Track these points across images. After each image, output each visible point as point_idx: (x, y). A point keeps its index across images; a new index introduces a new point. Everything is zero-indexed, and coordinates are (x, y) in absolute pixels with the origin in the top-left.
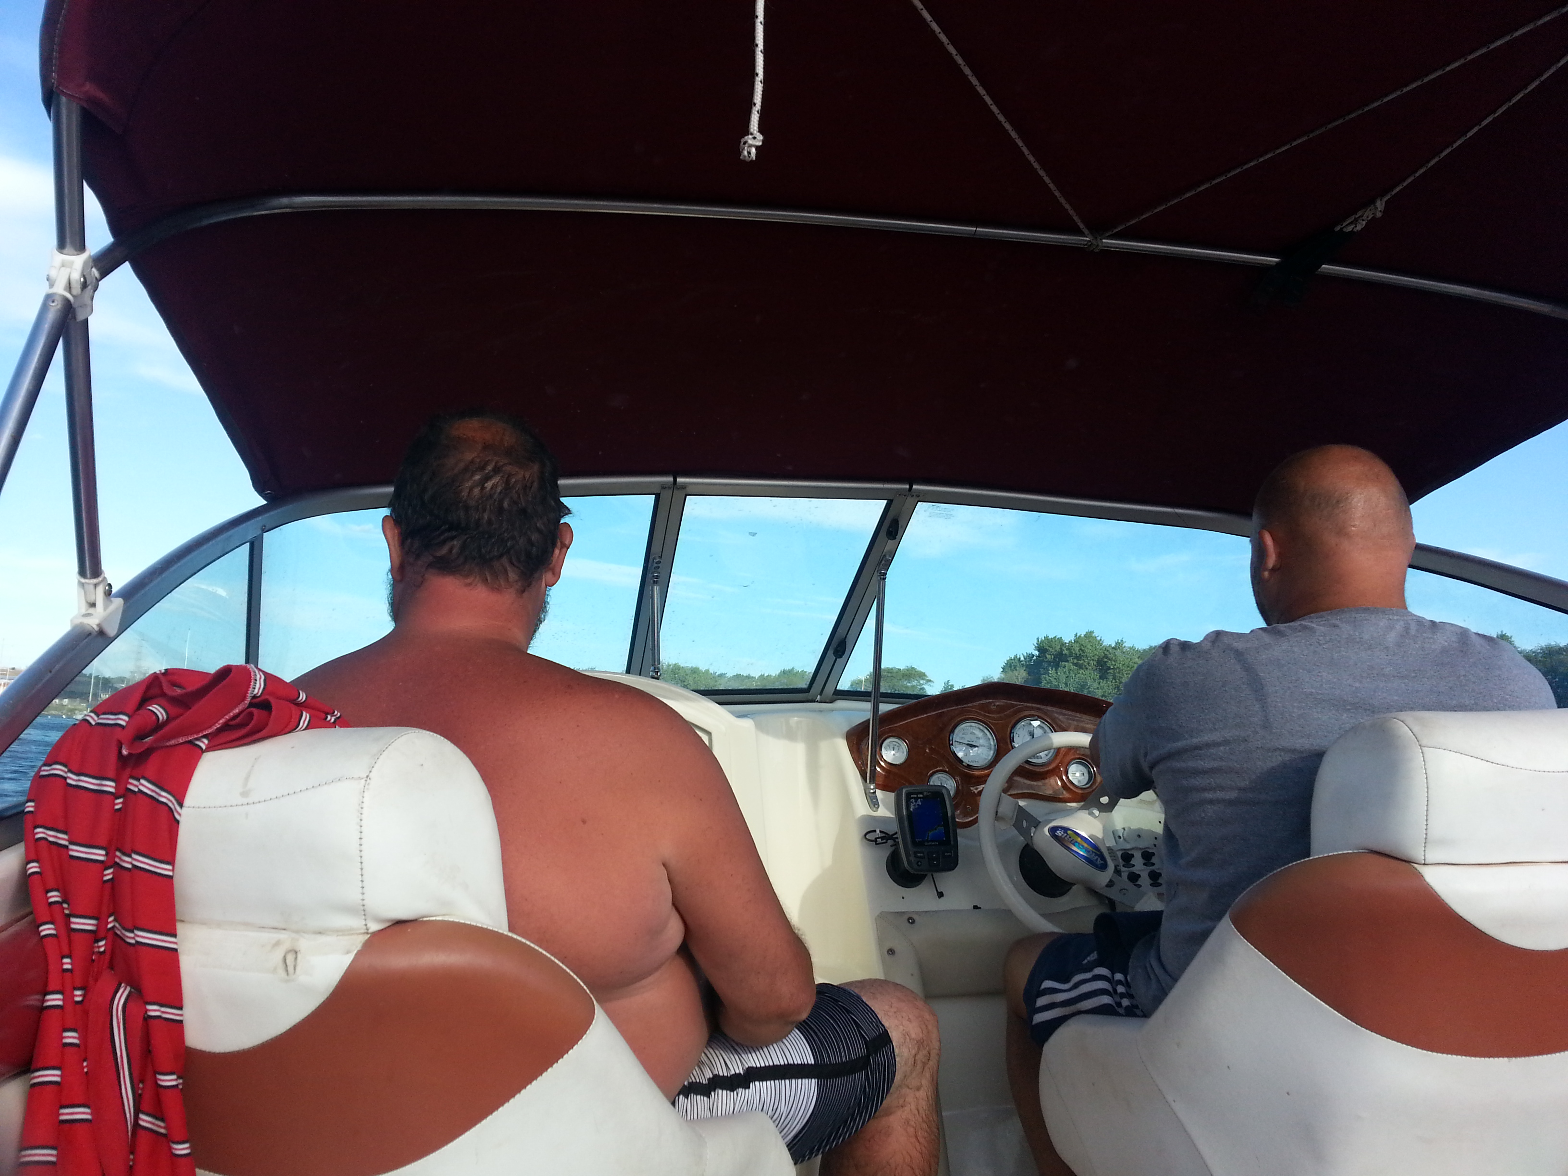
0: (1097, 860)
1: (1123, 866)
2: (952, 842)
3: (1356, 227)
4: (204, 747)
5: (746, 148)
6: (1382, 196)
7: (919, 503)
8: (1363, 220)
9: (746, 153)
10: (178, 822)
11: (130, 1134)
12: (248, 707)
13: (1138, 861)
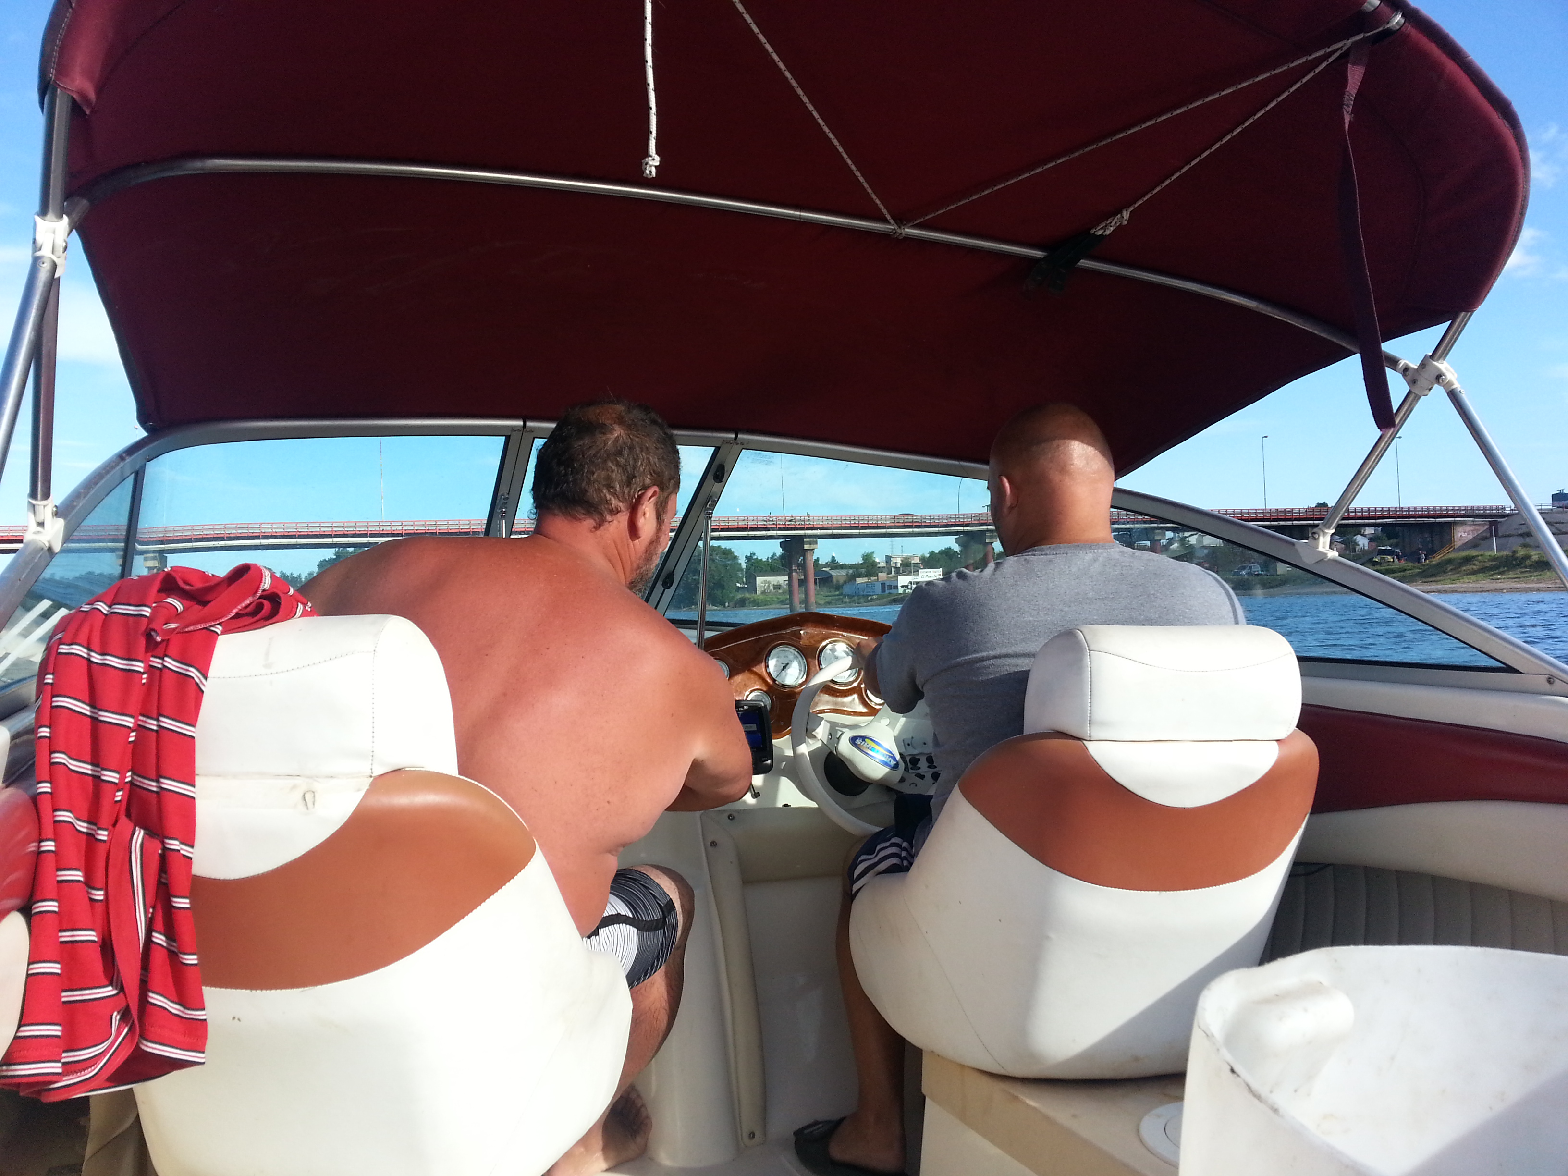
0: (890, 761)
1: (911, 769)
2: (768, 749)
3: (1105, 231)
4: (219, 632)
5: (647, 168)
6: (1127, 206)
7: (743, 450)
8: (1111, 226)
9: (648, 172)
10: (203, 692)
11: (141, 949)
12: (258, 599)
13: (923, 764)
